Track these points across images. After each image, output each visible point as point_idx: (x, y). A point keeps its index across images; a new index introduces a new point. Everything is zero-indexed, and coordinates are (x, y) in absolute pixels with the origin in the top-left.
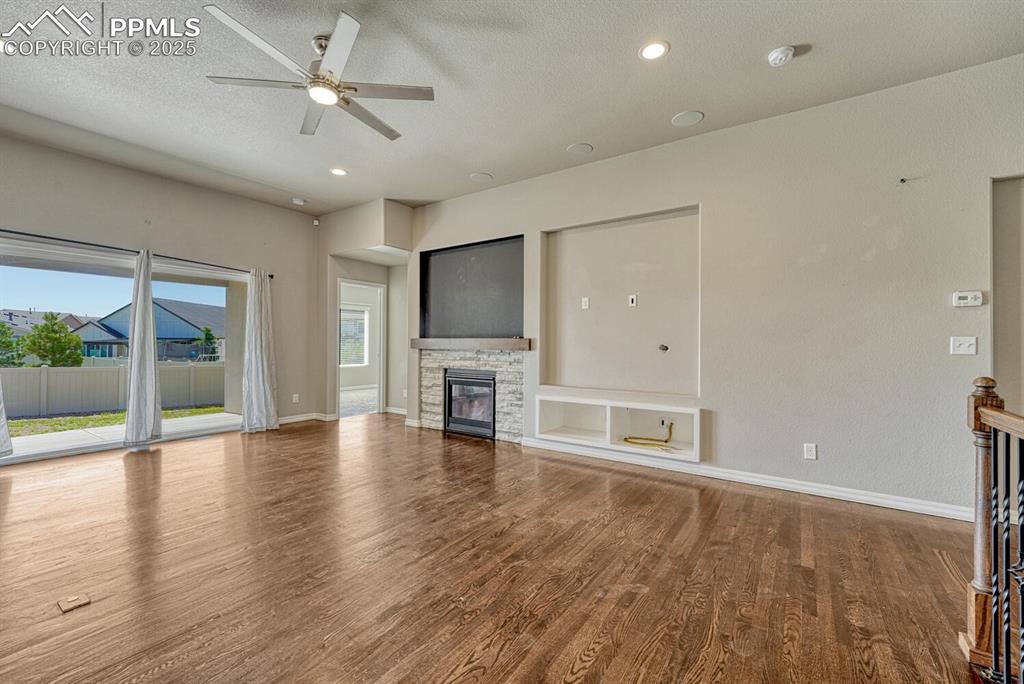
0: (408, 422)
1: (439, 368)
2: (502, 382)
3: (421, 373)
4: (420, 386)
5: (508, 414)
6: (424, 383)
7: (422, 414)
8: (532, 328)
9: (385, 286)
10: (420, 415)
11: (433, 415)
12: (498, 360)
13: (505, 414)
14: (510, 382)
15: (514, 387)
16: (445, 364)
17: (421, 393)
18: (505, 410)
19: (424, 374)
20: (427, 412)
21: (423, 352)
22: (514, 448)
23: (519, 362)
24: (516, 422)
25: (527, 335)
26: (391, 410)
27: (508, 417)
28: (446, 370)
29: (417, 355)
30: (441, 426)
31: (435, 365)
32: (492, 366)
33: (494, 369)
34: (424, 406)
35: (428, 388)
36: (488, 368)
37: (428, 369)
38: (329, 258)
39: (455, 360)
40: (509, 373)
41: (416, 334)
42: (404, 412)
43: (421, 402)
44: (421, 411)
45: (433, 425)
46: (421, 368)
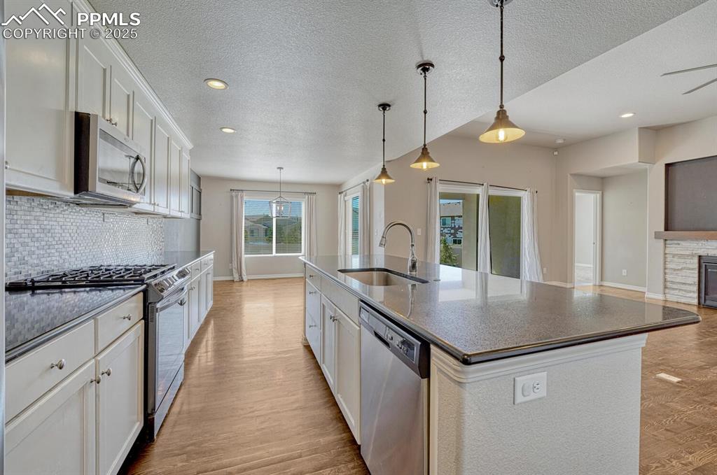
1: (692, 256)
3: (665, 258)
4: (665, 268)
6: (670, 266)
7: (667, 291)
9: (601, 192)
10: (664, 291)
11: (684, 293)
17: (665, 273)
19: (668, 259)
20: (674, 289)
21: (668, 242)
26: (605, 284)
28: (701, 257)
29: (663, 244)
30: (695, 302)
31: (688, 252)
34: (669, 285)
35: (675, 270)
37: (674, 256)
38: (569, 176)
41: (662, 228)
42: (643, 289)
43: (665, 280)
44: (665, 287)
45: (683, 300)
46: (666, 254)
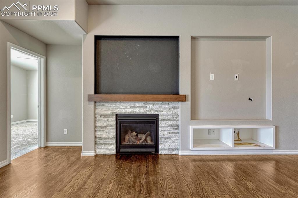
0: (84, 153)
1: (112, 114)
2: (163, 120)
3: (95, 118)
4: (95, 127)
5: (168, 138)
6: (99, 124)
7: (97, 146)
8: (184, 88)
9: (45, 57)
10: (95, 146)
11: (108, 146)
12: (160, 107)
13: (166, 138)
14: (169, 120)
15: (172, 123)
16: (118, 111)
17: (95, 131)
18: (166, 136)
19: (97, 119)
20: (102, 144)
21: (97, 104)
22: (173, 158)
23: (175, 108)
24: (173, 142)
25: (181, 92)
26: (49, 144)
27: (168, 140)
28: (117, 115)
29: (93, 106)
30: (114, 152)
31: (110, 112)
32: (156, 111)
33: (157, 113)
34: (98, 141)
35: (101, 127)
36: (152, 113)
37: (101, 115)
39: (126, 108)
40: (168, 115)
41: (93, 92)
42: (80, 144)
43: (95, 138)
44: (96, 143)
45: (107, 152)
46: (95, 114)
